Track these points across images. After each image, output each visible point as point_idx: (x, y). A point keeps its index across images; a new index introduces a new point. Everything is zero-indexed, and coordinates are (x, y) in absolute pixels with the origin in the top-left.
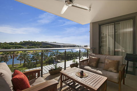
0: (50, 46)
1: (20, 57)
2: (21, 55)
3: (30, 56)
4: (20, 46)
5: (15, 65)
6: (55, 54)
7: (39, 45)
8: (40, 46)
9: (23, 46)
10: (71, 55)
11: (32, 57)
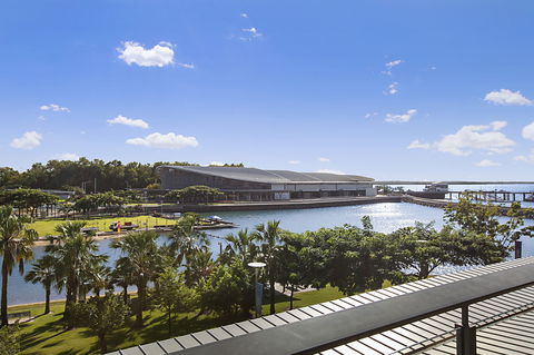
0: (208, 189)
1: (46, 262)
2: (48, 249)
3: (105, 258)
4: (34, 191)
5: (15, 315)
6: (259, 244)
7: (141, 184)
8: (150, 193)
9: (49, 193)
10: (364, 252)
11: (120, 262)
